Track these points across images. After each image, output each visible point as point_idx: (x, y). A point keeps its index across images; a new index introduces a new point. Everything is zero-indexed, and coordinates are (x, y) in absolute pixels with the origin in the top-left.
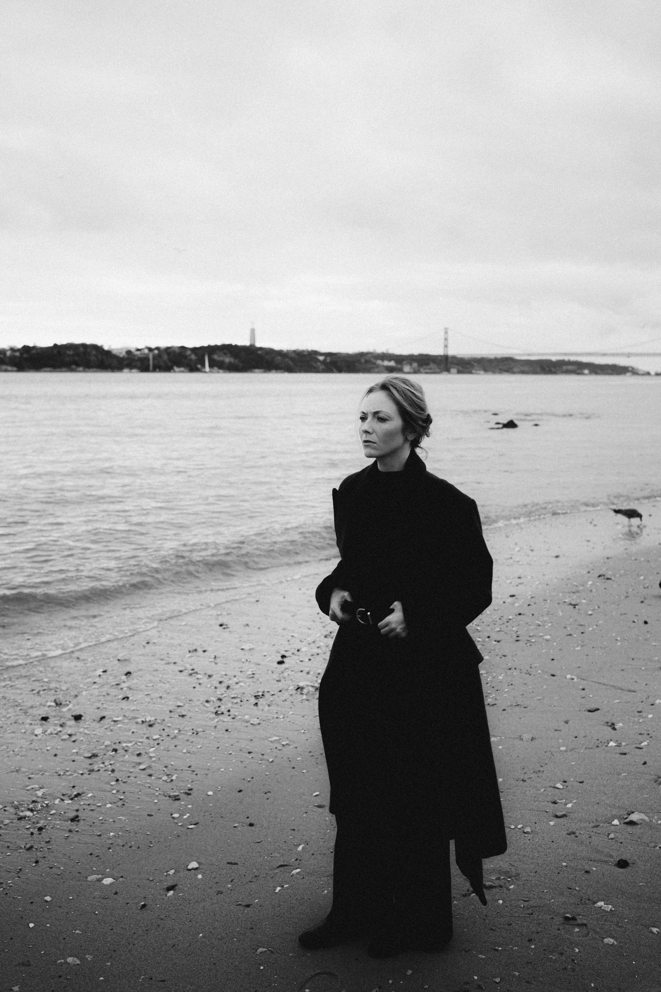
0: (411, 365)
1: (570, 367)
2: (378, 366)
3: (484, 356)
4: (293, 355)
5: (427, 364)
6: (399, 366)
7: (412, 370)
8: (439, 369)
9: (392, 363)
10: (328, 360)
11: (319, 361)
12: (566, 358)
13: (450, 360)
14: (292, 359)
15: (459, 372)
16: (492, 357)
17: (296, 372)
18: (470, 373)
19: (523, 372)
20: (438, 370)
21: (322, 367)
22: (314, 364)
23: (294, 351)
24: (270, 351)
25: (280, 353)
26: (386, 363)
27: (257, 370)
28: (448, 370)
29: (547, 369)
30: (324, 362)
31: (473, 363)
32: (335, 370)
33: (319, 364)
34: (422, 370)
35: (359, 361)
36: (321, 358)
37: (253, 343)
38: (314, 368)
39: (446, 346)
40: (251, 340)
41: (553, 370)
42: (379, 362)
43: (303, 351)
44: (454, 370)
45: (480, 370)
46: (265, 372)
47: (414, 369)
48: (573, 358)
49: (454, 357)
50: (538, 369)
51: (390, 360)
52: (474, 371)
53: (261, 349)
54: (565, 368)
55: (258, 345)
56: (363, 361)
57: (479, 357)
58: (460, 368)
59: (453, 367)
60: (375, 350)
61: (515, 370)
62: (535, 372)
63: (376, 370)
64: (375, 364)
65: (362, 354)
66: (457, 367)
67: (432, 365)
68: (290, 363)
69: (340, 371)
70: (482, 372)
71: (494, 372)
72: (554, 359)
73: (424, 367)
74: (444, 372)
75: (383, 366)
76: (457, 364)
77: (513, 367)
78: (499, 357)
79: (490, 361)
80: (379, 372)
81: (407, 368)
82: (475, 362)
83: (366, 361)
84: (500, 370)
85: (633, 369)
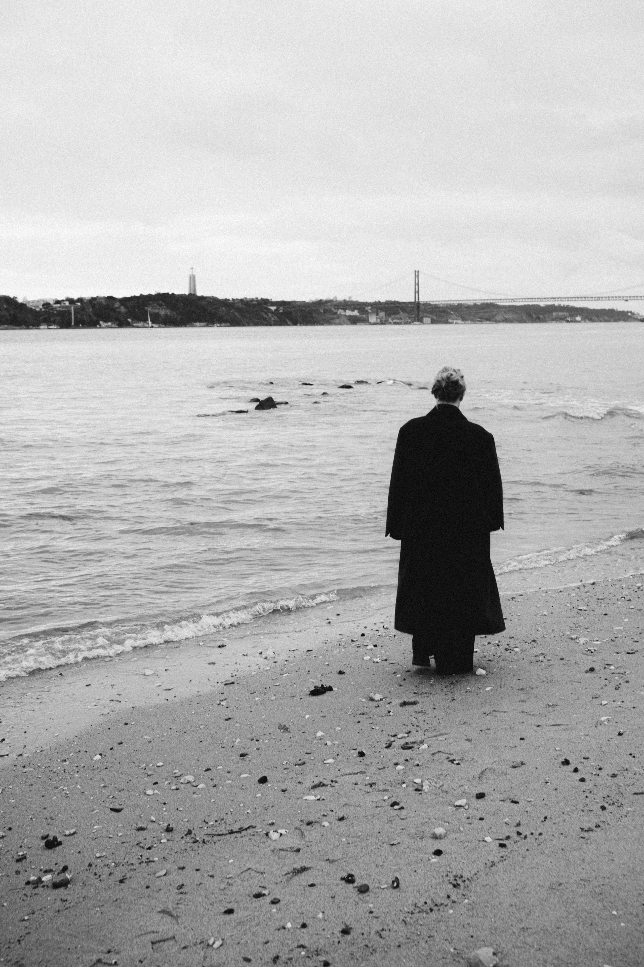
0: (377, 314)
1: (561, 314)
2: (339, 317)
3: (462, 302)
4: (240, 304)
5: (397, 313)
6: (364, 316)
7: (379, 321)
8: (410, 318)
9: (356, 313)
10: (281, 310)
11: (270, 310)
12: (556, 304)
13: (422, 307)
14: (239, 310)
15: (433, 322)
16: (471, 303)
17: (243, 325)
18: (446, 322)
19: (506, 321)
20: (408, 320)
21: (274, 319)
22: (265, 316)
23: (241, 300)
24: (214, 301)
25: (225, 303)
26: (348, 313)
27: (198, 324)
28: (420, 320)
29: (534, 316)
30: (276, 313)
31: (449, 310)
32: (289, 322)
33: (270, 315)
34: (390, 320)
35: (318, 311)
36: (273, 308)
37: (192, 292)
38: (265, 319)
39: (417, 292)
40: (190, 287)
41: (541, 316)
42: (340, 312)
43: (252, 300)
44: (427, 320)
45: (457, 319)
46: (207, 326)
47: (381, 319)
48: (564, 303)
49: (427, 305)
50: (524, 317)
51: (353, 310)
52: (450, 321)
53: (203, 298)
54: (554, 314)
55: (199, 293)
56: (321, 310)
57: (456, 303)
58: (434, 317)
59: (427, 317)
60: (336, 297)
61: (498, 318)
62: (521, 321)
63: (337, 321)
64: (336, 313)
65: (320, 303)
66: (431, 316)
67: (402, 314)
68: (237, 314)
69: (295, 323)
70: (460, 321)
71: (473, 321)
72: (542, 304)
73: (393, 316)
74: (415, 323)
75: (345, 315)
76: (432, 313)
77: (496, 315)
78: (479, 303)
79: (468, 307)
80: (340, 324)
81: (373, 319)
82: (452, 310)
83: (326, 311)
84: (480, 318)
85: (633, 314)
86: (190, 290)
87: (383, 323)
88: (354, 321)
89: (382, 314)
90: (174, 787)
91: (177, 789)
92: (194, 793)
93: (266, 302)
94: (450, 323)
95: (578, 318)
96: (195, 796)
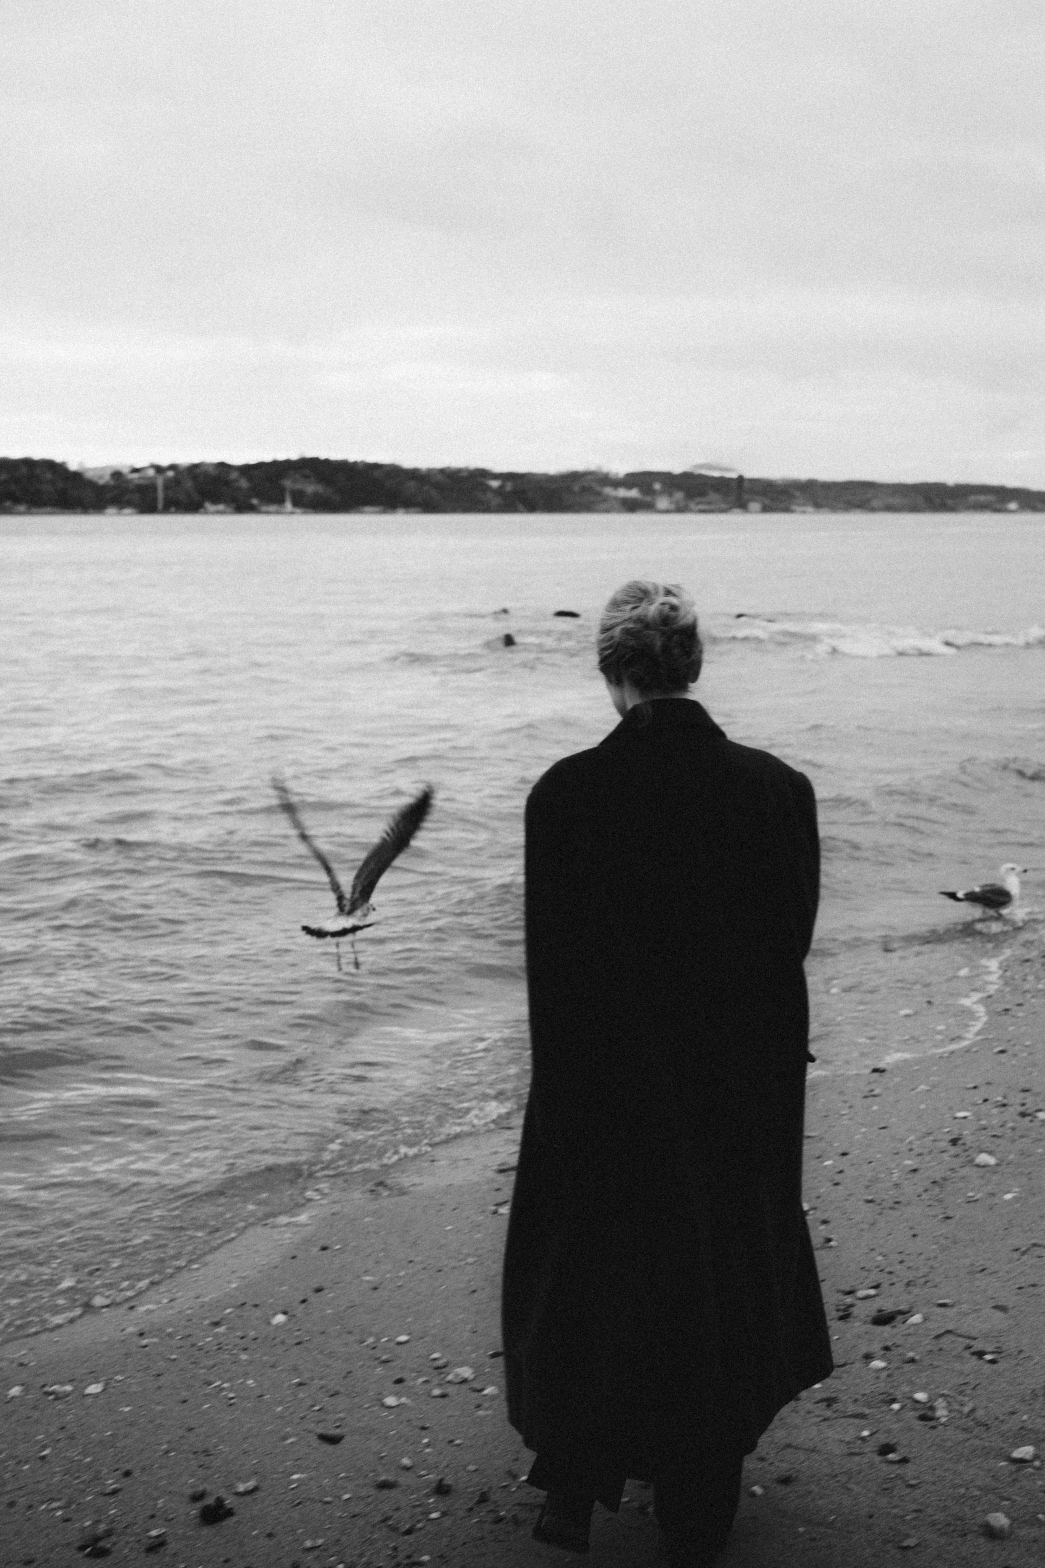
0: (670, 495)
1: (982, 498)
2: (606, 499)
3: (814, 478)
4: (440, 477)
5: (703, 494)
6: (648, 499)
7: (672, 507)
8: (726, 503)
9: (634, 493)
10: (509, 487)
11: (489, 488)
12: (974, 481)
13: (746, 485)
14: (437, 486)
15: (766, 509)
16: (830, 480)
17: (445, 512)
18: (787, 510)
19: (890, 508)
20: (723, 506)
21: (496, 501)
22: (481, 497)
23: (442, 471)
24: (395, 471)
25: (414, 475)
26: (622, 493)
27: (368, 509)
28: (743, 506)
29: (937, 501)
30: (499, 491)
31: (792, 491)
32: (521, 507)
33: (490, 495)
34: (692, 505)
35: (569, 490)
36: (495, 484)
38: (481, 503)
41: (950, 502)
42: (608, 491)
43: (459, 471)
44: (755, 506)
45: (804, 505)
46: (384, 512)
47: (677, 503)
49: (756, 481)
50: (920, 500)
51: (628, 486)
52: (794, 507)
54: (973, 498)
56: (576, 488)
57: (804, 479)
58: (767, 502)
59: (753, 500)
61: (875, 503)
62: (914, 509)
63: (603, 506)
64: (599, 494)
65: (574, 477)
66: (760, 499)
67: (713, 496)
68: (434, 493)
69: (532, 507)
70: (810, 509)
71: (834, 509)
72: (950, 481)
73: (698, 500)
74: (735, 510)
75: (616, 498)
76: (764, 495)
77: (870, 499)
78: (841, 480)
79: (826, 487)
80: (607, 511)
81: (663, 503)
82: (796, 489)
83: (584, 489)
84: (846, 504)
87: (680, 509)
88: (631, 506)
89: (679, 495)
90: (436, 1392)
91: (444, 1396)
92: (478, 1406)
93: (482, 474)
94: (794, 512)
95: (1013, 506)
96: (481, 1413)
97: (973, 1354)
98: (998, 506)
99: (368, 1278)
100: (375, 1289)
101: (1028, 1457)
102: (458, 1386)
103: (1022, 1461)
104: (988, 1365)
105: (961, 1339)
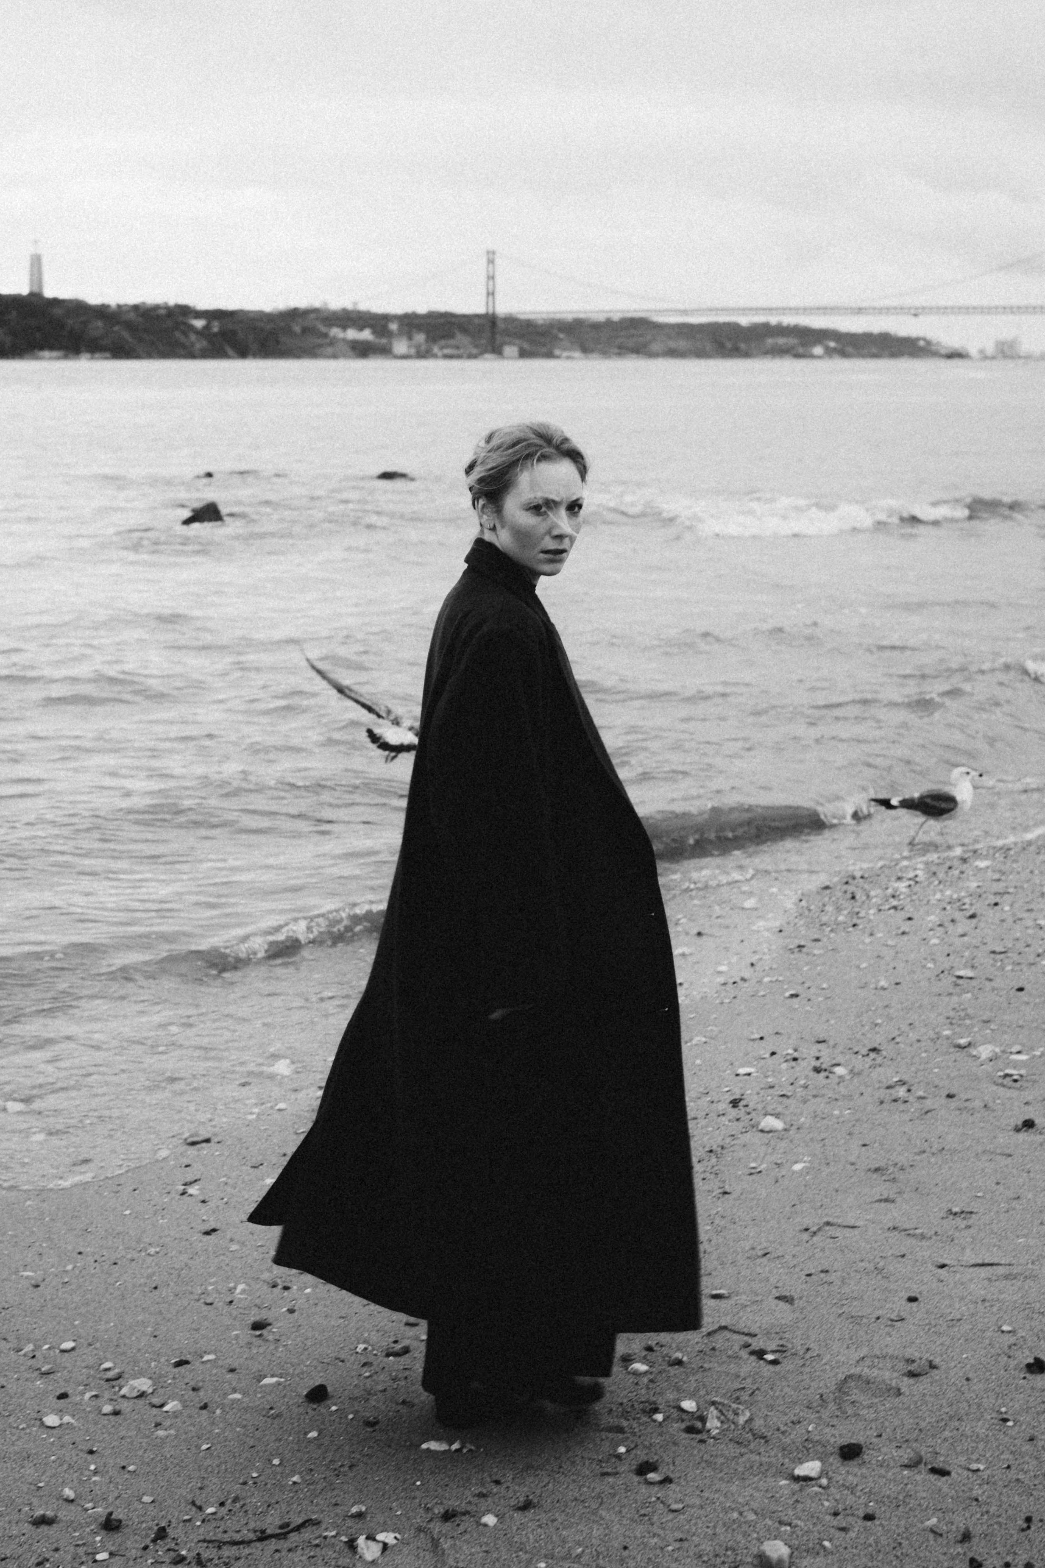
0: (410, 338)
1: (781, 341)
2: (333, 342)
3: (582, 316)
4: (132, 316)
5: (450, 335)
6: (384, 341)
7: (413, 351)
8: (476, 346)
9: (366, 335)
10: (216, 327)
11: (192, 328)
12: (773, 320)
13: (501, 325)
14: (129, 326)
15: (524, 354)
16: (601, 318)
17: (138, 357)
18: (550, 355)
19: (673, 353)
20: (475, 351)
21: (200, 344)
22: (183, 339)
23: (136, 308)
24: (78, 308)
25: (102, 312)
26: (352, 334)
27: (46, 353)
28: (497, 351)
29: (729, 345)
30: (203, 333)
31: (555, 331)
32: (230, 352)
33: (193, 337)
34: (436, 350)
35: (289, 332)
36: (199, 324)
37: (36, 289)
38: (184, 346)
39: (491, 294)
40: (32, 281)
41: (743, 346)
42: (335, 332)
43: (157, 307)
44: (510, 350)
45: (570, 350)
46: (66, 357)
47: (418, 347)
48: (788, 320)
49: (510, 320)
50: (709, 347)
51: (361, 329)
52: (557, 352)
53: (56, 302)
54: (770, 341)
55: (49, 292)
56: (297, 329)
57: (569, 317)
58: (526, 346)
59: (510, 343)
60: (326, 304)
61: (655, 347)
62: (700, 354)
63: (330, 350)
64: (326, 335)
65: (294, 314)
66: (517, 342)
67: (461, 338)
68: (126, 335)
69: (243, 353)
70: (577, 354)
71: (605, 354)
72: (744, 321)
73: (443, 342)
74: (487, 356)
75: (344, 340)
76: (521, 336)
77: (650, 342)
78: (616, 317)
79: (596, 326)
80: (335, 356)
81: (401, 346)
82: (560, 330)
83: (305, 330)
84: (620, 347)
85: (928, 343)
86: (32, 285)
87: (422, 354)
88: (362, 350)
89: (420, 338)
90: (107, 1409)
91: (116, 1413)
92: (158, 1425)
93: (184, 311)
94: (558, 357)
95: (818, 350)
96: (161, 1433)
97: (752, 1353)
98: (801, 350)
99: (26, 1274)
100: (37, 1286)
101: (813, 1474)
102: (132, 1402)
103: (807, 1479)
104: (771, 1368)
105: (736, 1337)
